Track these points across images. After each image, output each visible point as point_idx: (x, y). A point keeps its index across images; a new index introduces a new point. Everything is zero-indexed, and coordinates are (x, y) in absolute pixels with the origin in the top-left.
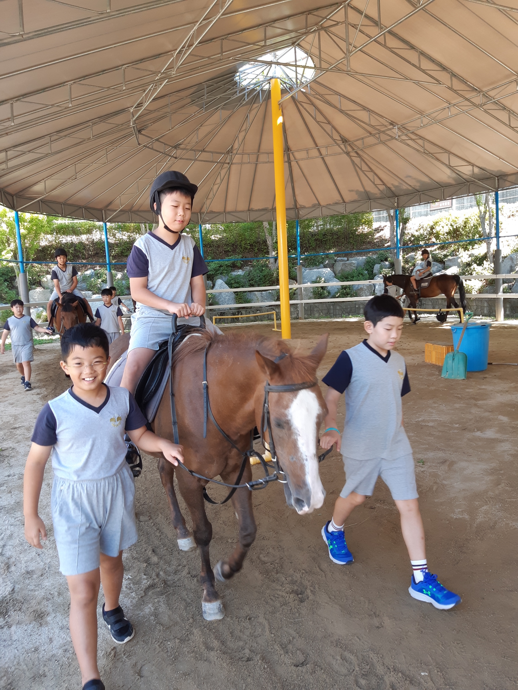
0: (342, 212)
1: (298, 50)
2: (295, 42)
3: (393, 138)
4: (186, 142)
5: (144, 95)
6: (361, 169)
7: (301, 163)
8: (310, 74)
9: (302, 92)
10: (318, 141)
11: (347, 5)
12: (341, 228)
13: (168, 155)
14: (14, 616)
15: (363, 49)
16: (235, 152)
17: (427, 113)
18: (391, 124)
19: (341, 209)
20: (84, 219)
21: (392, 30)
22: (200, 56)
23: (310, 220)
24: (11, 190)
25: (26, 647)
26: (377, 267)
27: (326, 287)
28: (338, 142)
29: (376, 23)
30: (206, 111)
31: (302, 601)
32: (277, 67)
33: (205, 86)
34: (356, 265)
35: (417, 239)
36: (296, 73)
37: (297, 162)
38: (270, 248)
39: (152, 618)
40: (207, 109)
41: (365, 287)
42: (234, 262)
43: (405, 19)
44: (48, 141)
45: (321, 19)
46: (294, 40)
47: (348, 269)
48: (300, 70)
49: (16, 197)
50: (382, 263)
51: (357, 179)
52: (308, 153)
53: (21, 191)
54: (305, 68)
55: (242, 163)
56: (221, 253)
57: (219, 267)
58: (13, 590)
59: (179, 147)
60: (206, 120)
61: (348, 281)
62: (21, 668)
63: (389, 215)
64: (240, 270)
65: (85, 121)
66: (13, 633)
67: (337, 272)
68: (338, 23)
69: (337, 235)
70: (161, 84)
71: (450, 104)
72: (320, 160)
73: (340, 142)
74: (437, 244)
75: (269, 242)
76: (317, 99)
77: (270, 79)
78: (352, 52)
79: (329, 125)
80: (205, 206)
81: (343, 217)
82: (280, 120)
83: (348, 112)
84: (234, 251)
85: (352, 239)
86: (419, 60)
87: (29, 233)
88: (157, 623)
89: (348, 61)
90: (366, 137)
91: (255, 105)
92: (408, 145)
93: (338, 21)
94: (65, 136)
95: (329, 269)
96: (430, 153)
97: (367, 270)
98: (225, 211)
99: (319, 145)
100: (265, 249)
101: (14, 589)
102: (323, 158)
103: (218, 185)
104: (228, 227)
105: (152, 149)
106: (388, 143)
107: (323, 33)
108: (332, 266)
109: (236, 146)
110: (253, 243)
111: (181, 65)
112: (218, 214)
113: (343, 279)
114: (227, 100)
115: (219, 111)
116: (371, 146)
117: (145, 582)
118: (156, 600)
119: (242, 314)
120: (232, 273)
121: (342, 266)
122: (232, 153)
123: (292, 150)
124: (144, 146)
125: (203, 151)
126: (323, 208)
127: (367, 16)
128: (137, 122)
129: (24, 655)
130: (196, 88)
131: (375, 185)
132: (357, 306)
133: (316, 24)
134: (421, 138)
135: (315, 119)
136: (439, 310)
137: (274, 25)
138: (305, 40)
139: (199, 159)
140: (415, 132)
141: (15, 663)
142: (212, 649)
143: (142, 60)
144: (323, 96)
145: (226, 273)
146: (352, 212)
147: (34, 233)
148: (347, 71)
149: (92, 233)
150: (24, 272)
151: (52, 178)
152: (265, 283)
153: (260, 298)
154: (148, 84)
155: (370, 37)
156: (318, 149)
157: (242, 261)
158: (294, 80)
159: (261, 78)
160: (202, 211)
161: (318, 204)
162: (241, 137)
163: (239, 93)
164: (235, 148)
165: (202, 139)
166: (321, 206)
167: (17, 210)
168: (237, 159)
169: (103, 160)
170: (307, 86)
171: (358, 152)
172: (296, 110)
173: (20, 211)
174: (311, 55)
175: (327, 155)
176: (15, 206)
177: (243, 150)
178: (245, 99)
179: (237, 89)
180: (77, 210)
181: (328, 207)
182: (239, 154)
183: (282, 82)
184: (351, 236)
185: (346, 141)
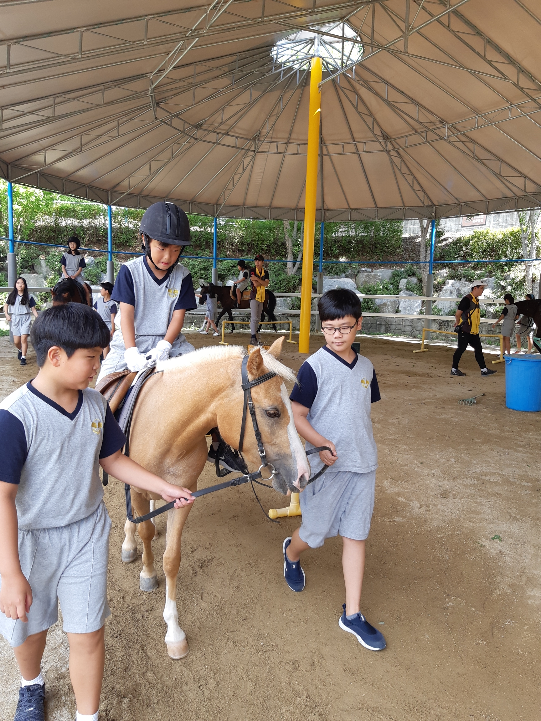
0: (373, 217)
1: (347, 27)
2: (344, 17)
3: (442, 138)
4: (208, 122)
5: (166, 59)
6: (400, 171)
7: (334, 158)
10: (355, 135)
13: (188, 135)
15: (420, 30)
16: (262, 139)
17: (483, 112)
18: (441, 122)
19: (372, 214)
20: (87, 199)
21: (457, 9)
24: (6, 157)
26: (403, 282)
28: (379, 138)
30: (237, 86)
33: (239, 58)
34: (380, 278)
36: (343, 55)
37: (330, 157)
38: (289, 251)
41: (388, 303)
44: (52, 102)
46: (344, 12)
47: (372, 283)
49: (12, 166)
50: (409, 278)
51: (395, 182)
52: (343, 148)
53: (18, 160)
55: (268, 152)
56: (234, 252)
57: (232, 267)
59: (200, 127)
60: (234, 98)
61: (371, 294)
63: (422, 227)
65: (96, 84)
67: (360, 283)
71: (511, 105)
72: (355, 157)
73: (381, 139)
75: (289, 245)
76: (362, 85)
77: (311, 58)
79: (370, 118)
80: (223, 198)
83: (395, 104)
84: (249, 251)
85: (378, 249)
86: (485, 49)
87: (24, 211)
89: (406, 41)
90: (410, 135)
91: (291, 87)
92: (457, 148)
95: (352, 280)
96: (479, 159)
97: (392, 284)
98: (244, 205)
99: (356, 140)
100: (284, 251)
102: (359, 155)
103: (240, 175)
105: (170, 125)
106: (434, 144)
108: (354, 276)
109: (265, 131)
110: (271, 244)
111: (214, 23)
112: (236, 208)
113: (366, 291)
114: (261, 77)
115: (249, 90)
116: (414, 146)
121: (366, 277)
122: (258, 140)
123: (327, 142)
124: (161, 121)
125: (227, 134)
126: (353, 213)
128: (155, 91)
131: (414, 190)
132: (378, 323)
134: (473, 141)
135: (356, 109)
138: (357, 14)
139: (221, 143)
140: (466, 133)
143: (169, 12)
144: (368, 82)
146: (385, 219)
147: (31, 212)
149: (95, 218)
150: (14, 252)
151: (53, 148)
152: (278, 289)
155: (432, 16)
156: (356, 145)
159: (301, 55)
160: (219, 202)
161: (348, 207)
162: (271, 123)
163: (274, 71)
164: (263, 134)
165: (227, 120)
166: (351, 210)
167: (12, 181)
168: (264, 147)
169: (114, 133)
170: (351, 69)
171: (399, 151)
172: (336, 98)
173: (15, 182)
174: (360, 34)
175: (365, 152)
176: (10, 176)
177: (272, 138)
178: (280, 77)
179: (272, 66)
180: (79, 188)
181: (358, 211)
182: (267, 142)
183: (324, 62)
184: (377, 245)
185: (387, 138)
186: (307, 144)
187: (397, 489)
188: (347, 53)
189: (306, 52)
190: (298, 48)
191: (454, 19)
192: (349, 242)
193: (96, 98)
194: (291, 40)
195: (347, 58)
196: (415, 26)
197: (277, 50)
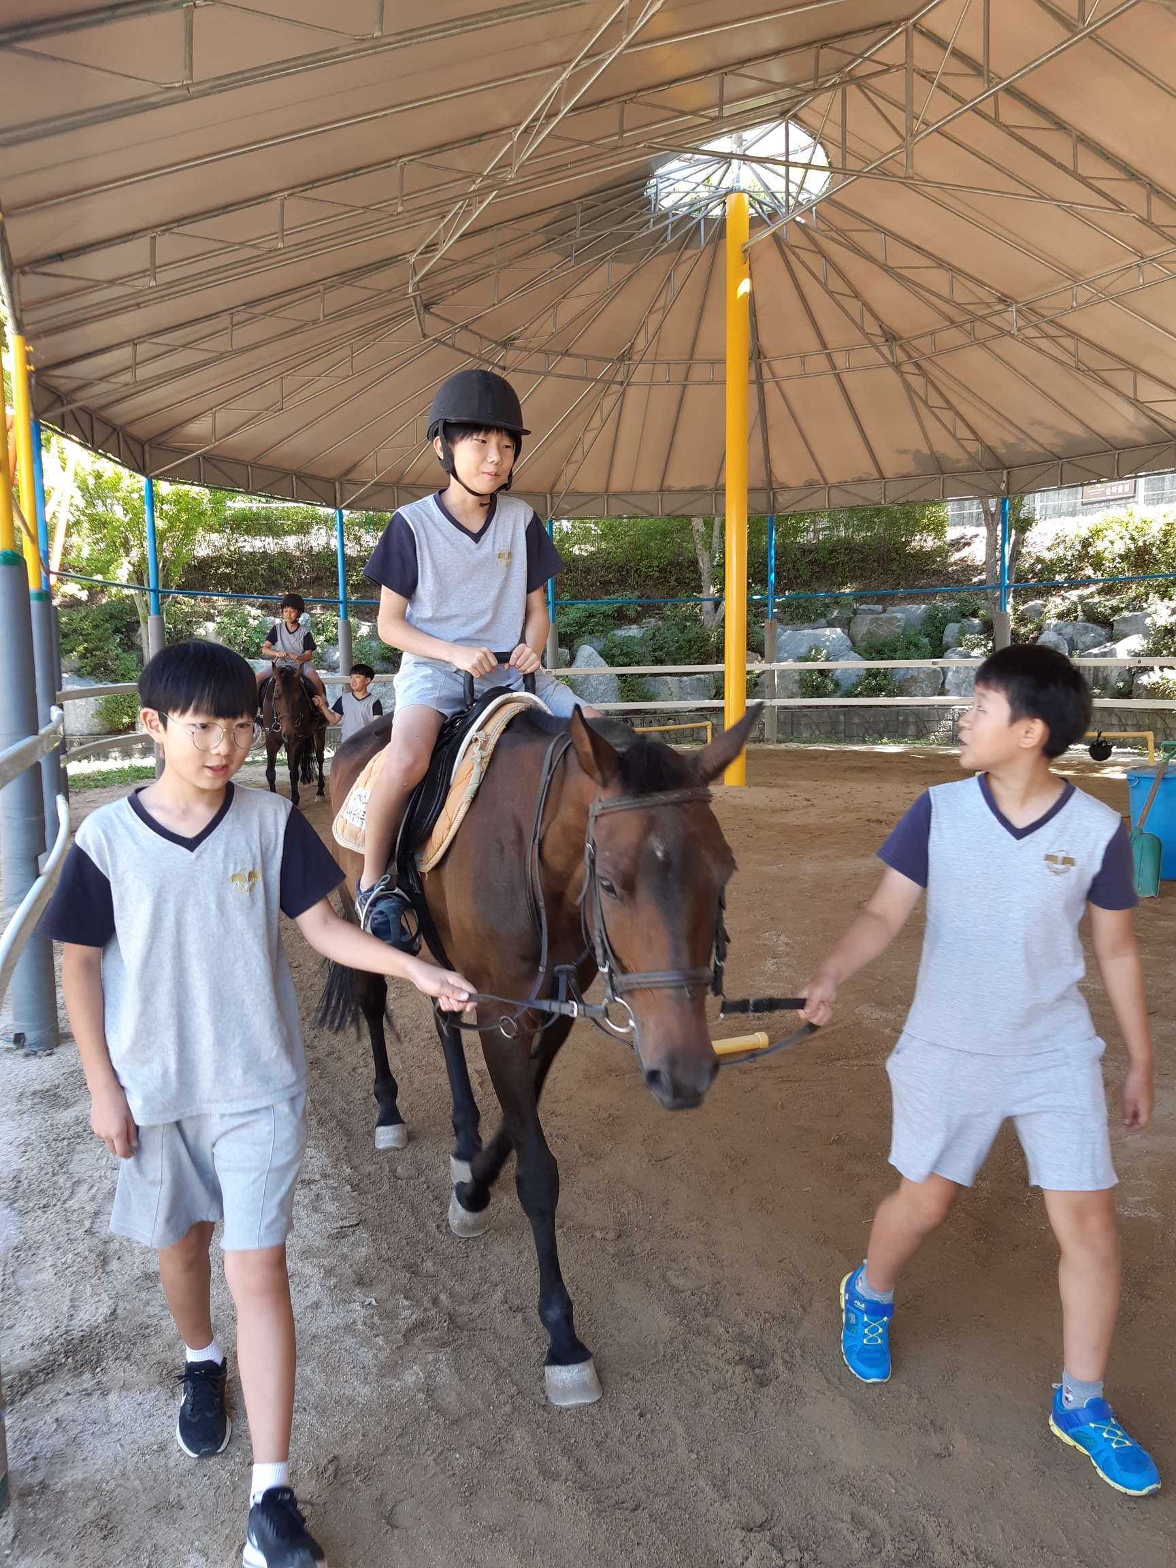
0: (876, 499)
1: (793, 128)
2: (788, 111)
3: (1004, 333)
4: (527, 333)
5: (442, 225)
6: (925, 402)
7: (786, 385)
8: (817, 183)
9: (798, 223)
10: (827, 337)
11: (911, 28)
12: (871, 536)
13: (488, 361)
14: (116, 1371)
15: (944, 128)
16: (637, 357)
17: (1087, 276)
18: (1002, 301)
19: (873, 494)
20: (296, 501)
21: (1014, 84)
22: (571, 140)
23: (801, 517)
24: (139, 430)
25: (140, 1441)
26: (952, 629)
27: (829, 670)
28: (876, 340)
29: (978, 69)
30: (577, 263)
31: (762, 1383)
32: (743, 167)
33: (581, 208)
34: (902, 623)
35: (1050, 568)
36: (788, 181)
37: (777, 383)
38: (705, 577)
39: (421, 1396)
40: (579, 260)
41: (922, 676)
42: (622, 606)
43: (1048, 59)
44: (227, 323)
45: (851, 57)
46: (787, 105)
47: (884, 632)
48: (796, 174)
49: (150, 447)
50: (964, 620)
51: (916, 425)
52: (803, 363)
53: (161, 435)
54: (807, 169)
55: (651, 384)
56: (592, 586)
57: (588, 617)
58: (113, 1313)
59: (512, 344)
60: (575, 285)
61: (882, 659)
62: (128, 1484)
63: (986, 511)
64: (634, 626)
65: (308, 282)
66: (112, 1407)
67: (858, 638)
68: (888, 68)
69: (862, 553)
70: (481, 202)
71: (1142, 258)
72: (831, 380)
73: (880, 341)
74: (1096, 582)
75: (704, 565)
76: (833, 240)
77: (726, 195)
78: (918, 134)
79: (855, 300)
80: (563, 478)
81: (878, 511)
82: (745, 287)
83: (902, 272)
84: (623, 583)
85: (896, 563)
86: (1075, 156)
88: (431, 1408)
89: (910, 155)
90: (941, 330)
91: (689, 253)
92: (1040, 350)
93: (890, 62)
94: (264, 314)
95: (839, 630)
96: (1089, 370)
97: (928, 635)
98: (607, 491)
99: (829, 346)
100: (694, 579)
101: (115, 1310)
102: (838, 376)
103: (596, 432)
104: (611, 528)
105: (453, 347)
106: (991, 344)
107: (852, 89)
108: (846, 624)
109: (641, 344)
110: (667, 565)
111: (528, 159)
112: (591, 497)
113: (871, 654)
114: (626, 240)
115: (606, 265)
116: (950, 350)
117: (408, 1315)
118: (431, 1358)
120: (616, 632)
121: (871, 624)
122: (630, 359)
123: (770, 354)
124: (435, 340)
125: (566, 353)
126: (833, 491)
127: (956, 54)
128: (422, 285)
129: (135, 1459)
130: (557, 212)
131: (957, 439)
132: (901, 718)
133: (839, 70)
134: (1071, 334)
135: (824, 286)
136: (1096, 734)
137: (740, 71)
138: (811, 105)
139: (556, 371)
140: (1057, 320)
141: (116, 1471)
142: (555, 1477)
143: (440, 148)
144: (848, 233)
145: (602, 631)
146: (900, 501)
147: (183, 529)
148: (905, 178)
149: (309, 533)
150: (159, 612)
151: (228, 407)
152: (688, 656)
153: (676, 691)
154: (453, 200)
155: (963, 101)
156: (829, 356)
157: (639, 606)
158: (781, 196)
159: (703, 192)
160: (556, 488)
161: (821, 481)
162: (653, 324)
163: (654, 225)
164: (637, 348)
165: (564, 327)
166: (827, 486)
167: (152, 475)
168: (641, 373)
169: (343, 371)
170: (809, 211)
171: (919, 362)
172: (783, 267)
173: (159, 477)
174: (822, 140)
175: (849, 369)
176: (147, 465)
177: (656, 354)
178: (666, 237)
179: (647, 217)
180: (279, 479)
181: (844, 487)
182: (647, 362)
183: (754, 201)
184: (894, 555)
185: (894, 338)
186: (724, 362)
189: (717, 183)
190: (700, 177)
191: (1006, 103)
192: (833, 552)
193: (311, 309)
194: (684, 162)
195: (797, 189)
197: (656, 185)
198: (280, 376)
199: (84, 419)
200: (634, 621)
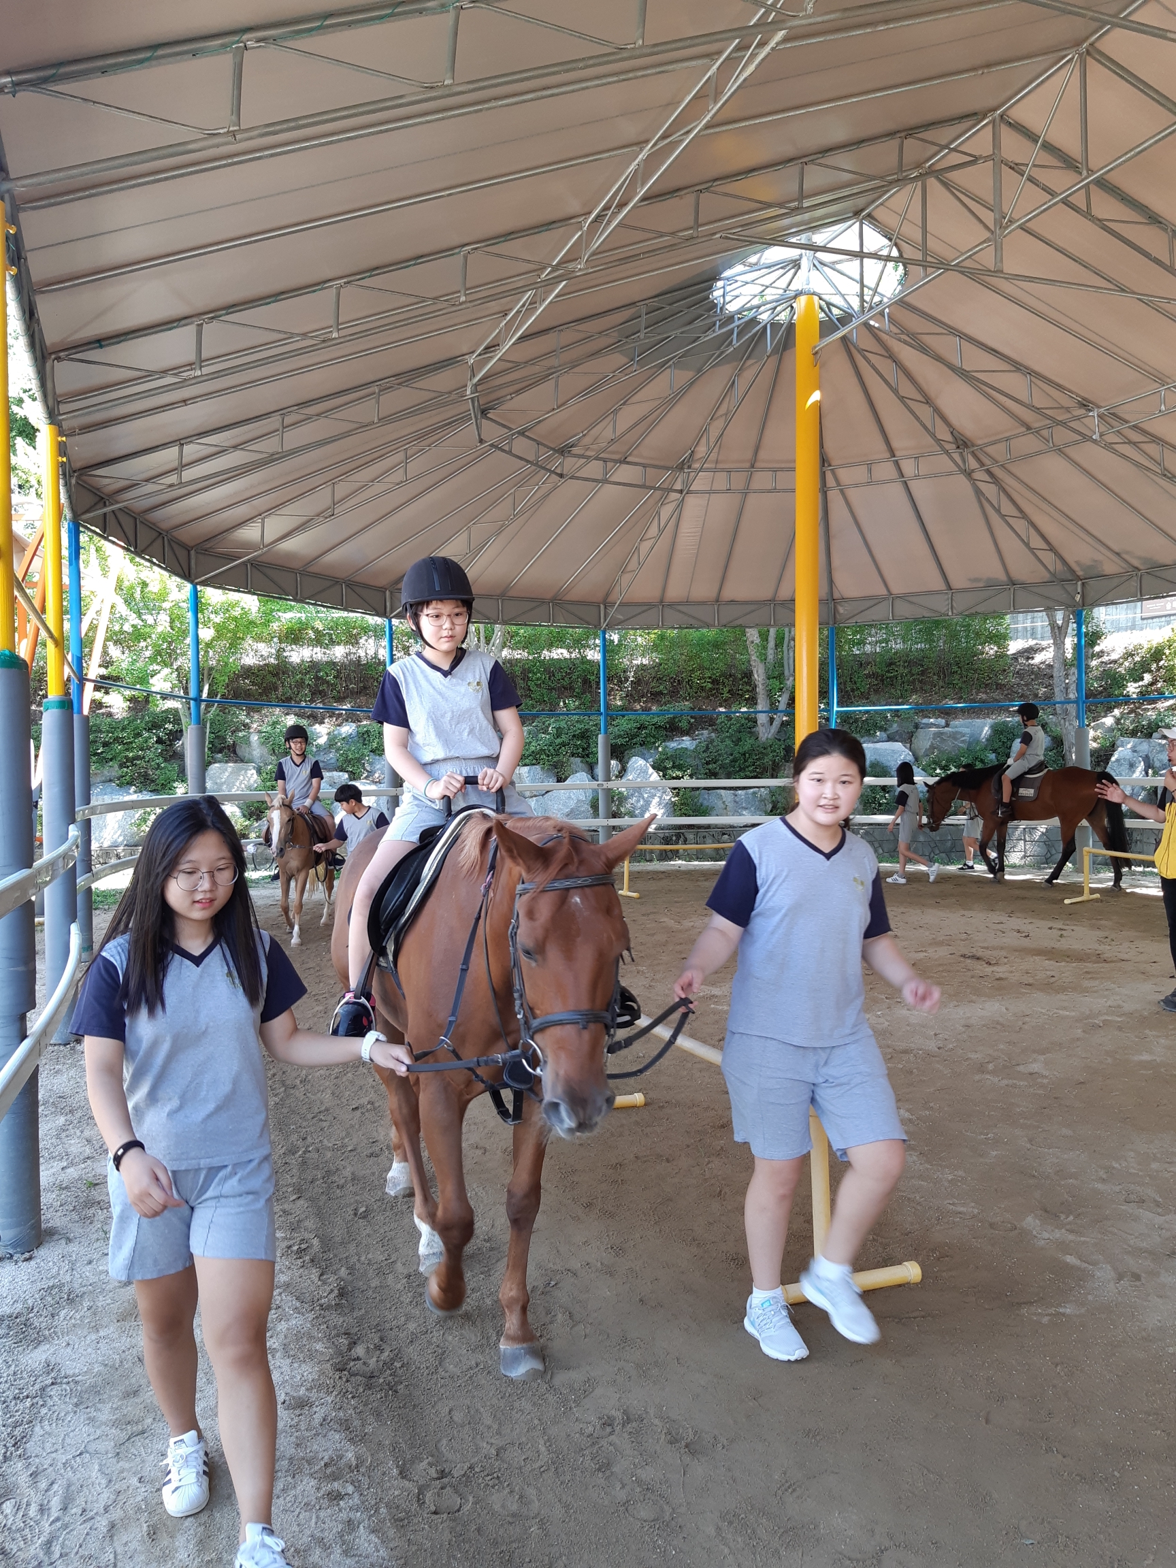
0: (943, 611)
1: (868, 230)
2: (862, 210)
3: (1087, 438)
4: (587, 440)
5: (501, 325)
6: (998, 511)
7: (852, 494)
8: (893, 280)
9: (870, 326)
10: (895, 444)
11: (998, 119)
12: (930, 649)
13: (544, 468)
15: (1027, 224)
16: (697, 465)
18: (1082, 405)
19: (940, 605)
20: (345, 609)
21: (1108, 176)
24: (186, 535)
28: (947, 446)
30: (640, 367)
33: (644, 310)
34: (966, 738)
36: (862, 286)
37: (842, 491)
38: (760, 689)
40: (641, 364)
42: (674, 718)
44: (277, 425)
46: (860, 201)
47: (948, 747)
49: (197, 552)
51: (986, 533)
52: (870, 471)
53: (208, 540)
55: (711, 492)
56: (642, 696)
57: (639, 728)
59: (569, 452)
60: (635, 391)
63: (1053, 624)
64: (687, 738)
65: (363, 382)
67: (921, 753)
68: (975, 160)
69: (921, 665)
72: (897, 489)
73: (951, 447)
75: (759, 676)
76: (905, 342)
77: (795, 297)
78: (1007, 227)
79: (927, 407)
80: (617, 588)
83: (979, 376)
84: (674, 694)
85: (956, 676)
86: (1171, 250)
87: (219, 637)
89: (998, 248)
90: (1017, 436)
91: (750, 362)
92: (1123, 456)
93: (977, 154)
94: (317, 416)
95: (900, 745)
97: (994, 751)
99: (897, 453)
100: (748, 691)
102: (905, 483)
103: (653, 538)
105: (510, 452)
106: (1073, 452)
107: (933, 183)
108: (907, 739)
109: (702, 450)
110: (720, 676)
111: (598, 249)
112: (646, 608)
113: (935, 769)
114: (690, 344)
115: (669, 370)
116: (1026, 458)
119: (685, 842)
120: (668, 744)
121: (934, 739)
122: (689, 467)
123: (835, 461)
124: (492, 445)
125: (624, 461)
126: (898, 603)
127: (1048, 146)
128: (479, 388)
131: (1031, 550)
134: (1155, 439)
135: (895, 391)
137: (821, 161)
138: (886, 204)
139: (612, 479)
140: (1139, 425)
143: (506, 236)
144: (919, 336)
145: (654, 743)
146: (967, 613)
147: (230, 638)
149: (357, 643)
150: (201, 722)
151: (278, 513)
152: (740, 771)
153: (730, 805)
155: (1053, 194)
156: (897, 463)
157: (692, 717)
159: (771, 294)
160: (610, 599)
161: (885, 592)
162: (714, 431)
163: (720, 328)
164: (698, 456)
165: (623, 435)
166: (891, 597)
167: (197, 581)
168: (701, 482)
169: (398, 476)
170: (882, 313)
171: (992, 470)
172: (851, 371)
173: (205, 583)
174: (898, 241)
175: (917, 477)
176: (193, 571)
177: (717, 462)
178: (732, 341)
179: (714, 319)
180: (329, 587)
181: (910, 599)
182: (707, 470)
183: (823, 303)
184: (955, 668)
185: (966, 445)
186: (793, 469)
187: (1058, 1234)
188: (870, 281)
189: (784, 286)
190: (767, 280)
191: (1098, 195)
192: (891, 664)
193: (365, 411)
194: (751, 265)
195: (871, 292)
196: (1015, 216)
197: (724, 287)
198: (332, 482)
199: (127, 523)
200: (687, 733)
